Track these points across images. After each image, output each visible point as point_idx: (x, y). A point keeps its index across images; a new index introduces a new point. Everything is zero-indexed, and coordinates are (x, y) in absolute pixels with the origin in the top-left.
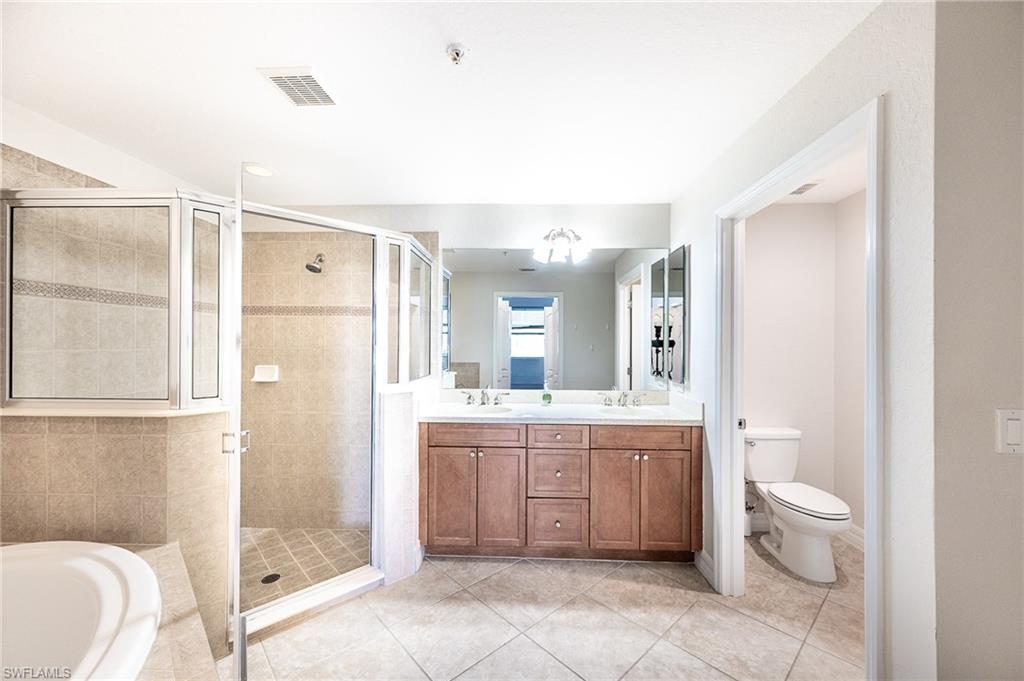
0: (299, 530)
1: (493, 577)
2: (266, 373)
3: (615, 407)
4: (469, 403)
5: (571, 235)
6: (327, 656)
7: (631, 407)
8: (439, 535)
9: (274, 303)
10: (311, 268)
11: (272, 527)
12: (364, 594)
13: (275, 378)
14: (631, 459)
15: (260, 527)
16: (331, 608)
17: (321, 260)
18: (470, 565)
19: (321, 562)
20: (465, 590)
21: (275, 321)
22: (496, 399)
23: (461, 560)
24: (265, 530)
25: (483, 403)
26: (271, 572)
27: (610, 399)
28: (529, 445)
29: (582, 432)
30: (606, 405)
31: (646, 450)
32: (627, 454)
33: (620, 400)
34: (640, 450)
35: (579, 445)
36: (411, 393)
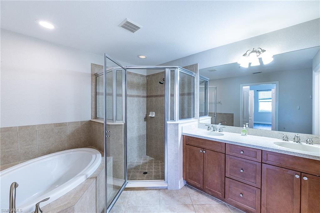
0: (159, 161)
1: (207, 205)
2: (152, 114)
3: (291, 142)
4: (208, 130)
5: (260, 50)
6: (140, 205)
7: (305, 144)
8: (189, 178)
9: (154, 94)
10: (160, 83)
11: (153, 158)
12: (161, 189)
13: (154, 116)
14: (293, 176)
15: (151, 157)
16: (150, 189)
17: (164, 80)
18: (201, 195)
19: (158, 173)
20: (192, 205)
21: (154, 99)
22: (220, 129)
23: (198, 191)
24: (152, 158)
25: (214, 131)
26: (146, 171)
27: (287, 137)
28: (226, 153)
29: (256, 152)
30: (283, 140)
31: (306, 174)
32: (290, 172)
33: (294, 139)
34: (301, 172)
35: (255, 159)
36: (178, 124)
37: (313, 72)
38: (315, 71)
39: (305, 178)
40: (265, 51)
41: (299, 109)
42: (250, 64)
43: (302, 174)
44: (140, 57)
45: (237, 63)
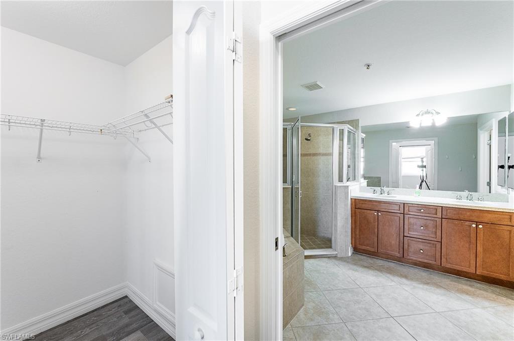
3: (464, 200)
4: (374, 193)
5: (434, 112)
7: (476, 201)
8: (360, 244)
10: (307, 139)
12: (330, 257)
14: (470, 226)
16: (319, 258)
17: (310, 136)
22: (388, 192)
23: (370, 257)
25: (381, 194)
27: (460, 196)
28: (405, 213)
29: (437, 209)
30: (457, 199)
31: (481, 223)
32: (467, 223)
33: (467, 197)
34: (477, 222)
35: (435, 216)
36: (348, 186)
37: (479, 130)
38: (481, 130)
39: (481, 226)
40: (439, 113)
41: (461, 171)
42: (421, 124)
43: (477, 223)
44: (290, 109)
45: (408, 123)
